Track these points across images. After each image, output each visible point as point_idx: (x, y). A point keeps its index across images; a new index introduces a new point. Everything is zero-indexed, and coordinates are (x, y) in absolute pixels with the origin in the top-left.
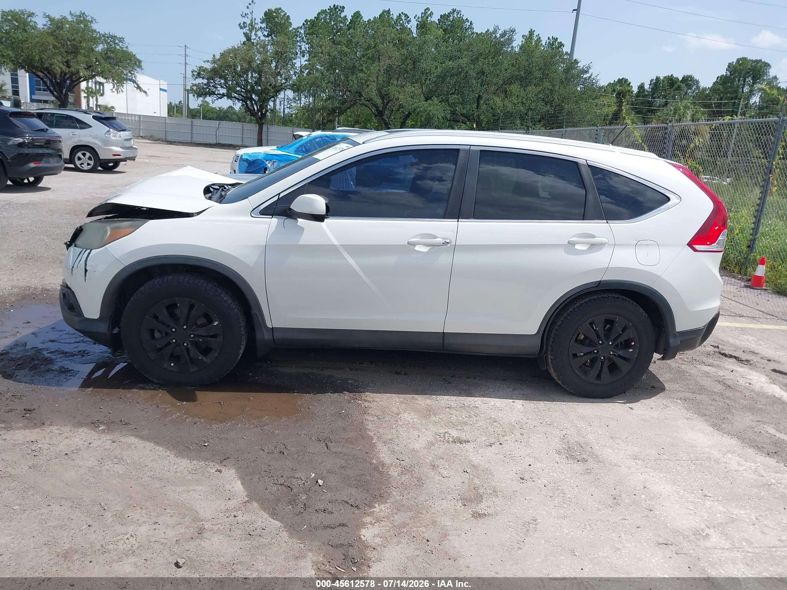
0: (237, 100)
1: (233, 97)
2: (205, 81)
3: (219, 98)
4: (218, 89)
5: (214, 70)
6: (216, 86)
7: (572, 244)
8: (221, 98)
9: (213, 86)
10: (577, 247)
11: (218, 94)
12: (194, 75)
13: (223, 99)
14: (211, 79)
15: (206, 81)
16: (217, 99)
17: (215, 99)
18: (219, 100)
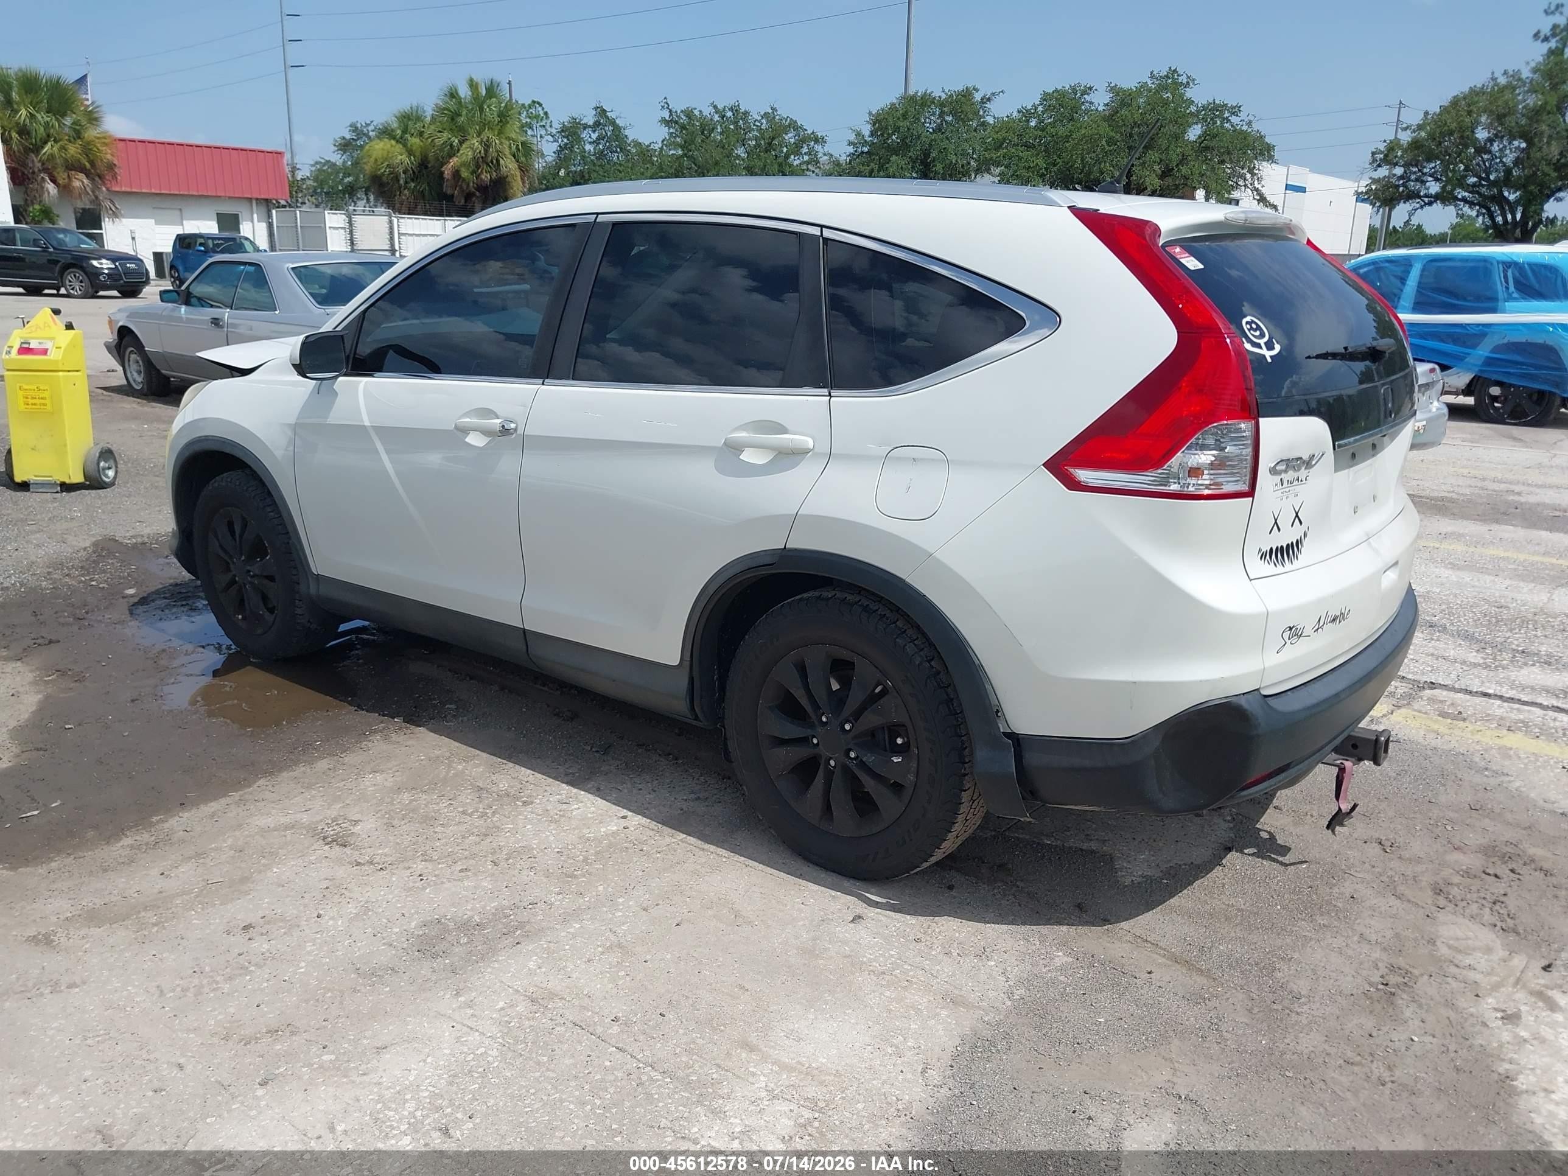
0: (1467, 206)
1: (1460, 200)
2: (1399, 171)
3: (1426, 204)
4: (1428, 184)
5: (1415, 145)
6: (1425, 178)
7: (734, 448)
8: (1430, 204)
9: (1417, 180)
10: (748, 456)
11: (1426, 196)
12: (1374, 160)
13: (1435, 205)
14: (1412, 166)
15: (1402, 169)
16: (1422, 207)
17: (1418, 205)
18: (1427, 208)
